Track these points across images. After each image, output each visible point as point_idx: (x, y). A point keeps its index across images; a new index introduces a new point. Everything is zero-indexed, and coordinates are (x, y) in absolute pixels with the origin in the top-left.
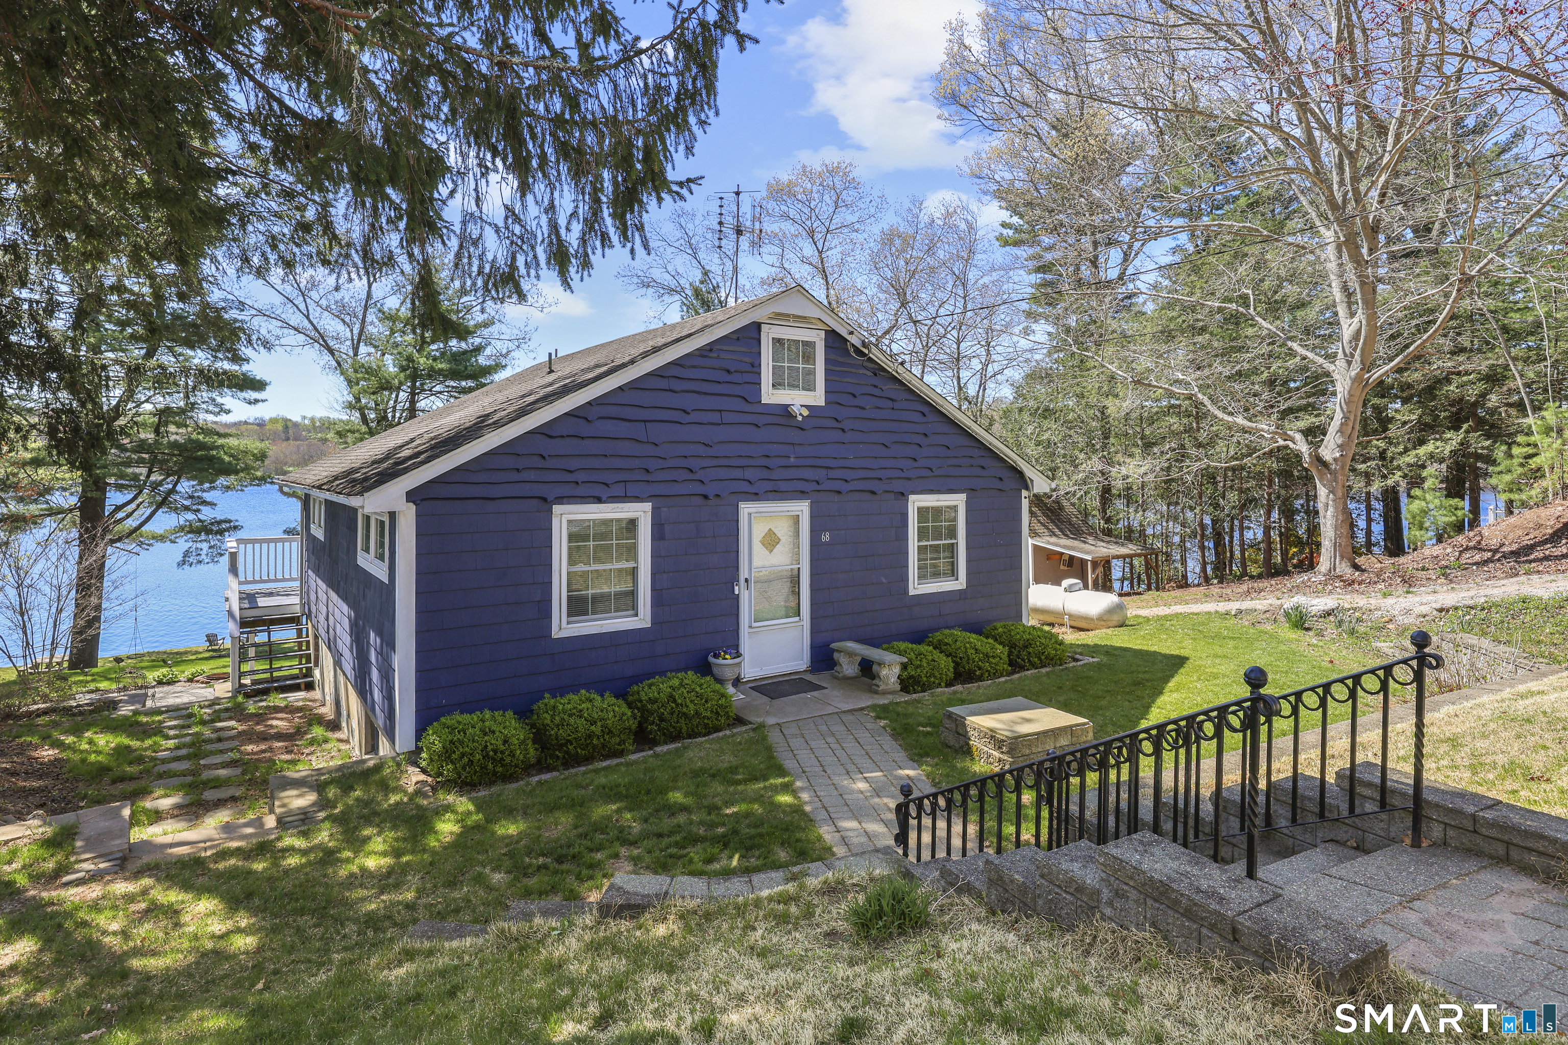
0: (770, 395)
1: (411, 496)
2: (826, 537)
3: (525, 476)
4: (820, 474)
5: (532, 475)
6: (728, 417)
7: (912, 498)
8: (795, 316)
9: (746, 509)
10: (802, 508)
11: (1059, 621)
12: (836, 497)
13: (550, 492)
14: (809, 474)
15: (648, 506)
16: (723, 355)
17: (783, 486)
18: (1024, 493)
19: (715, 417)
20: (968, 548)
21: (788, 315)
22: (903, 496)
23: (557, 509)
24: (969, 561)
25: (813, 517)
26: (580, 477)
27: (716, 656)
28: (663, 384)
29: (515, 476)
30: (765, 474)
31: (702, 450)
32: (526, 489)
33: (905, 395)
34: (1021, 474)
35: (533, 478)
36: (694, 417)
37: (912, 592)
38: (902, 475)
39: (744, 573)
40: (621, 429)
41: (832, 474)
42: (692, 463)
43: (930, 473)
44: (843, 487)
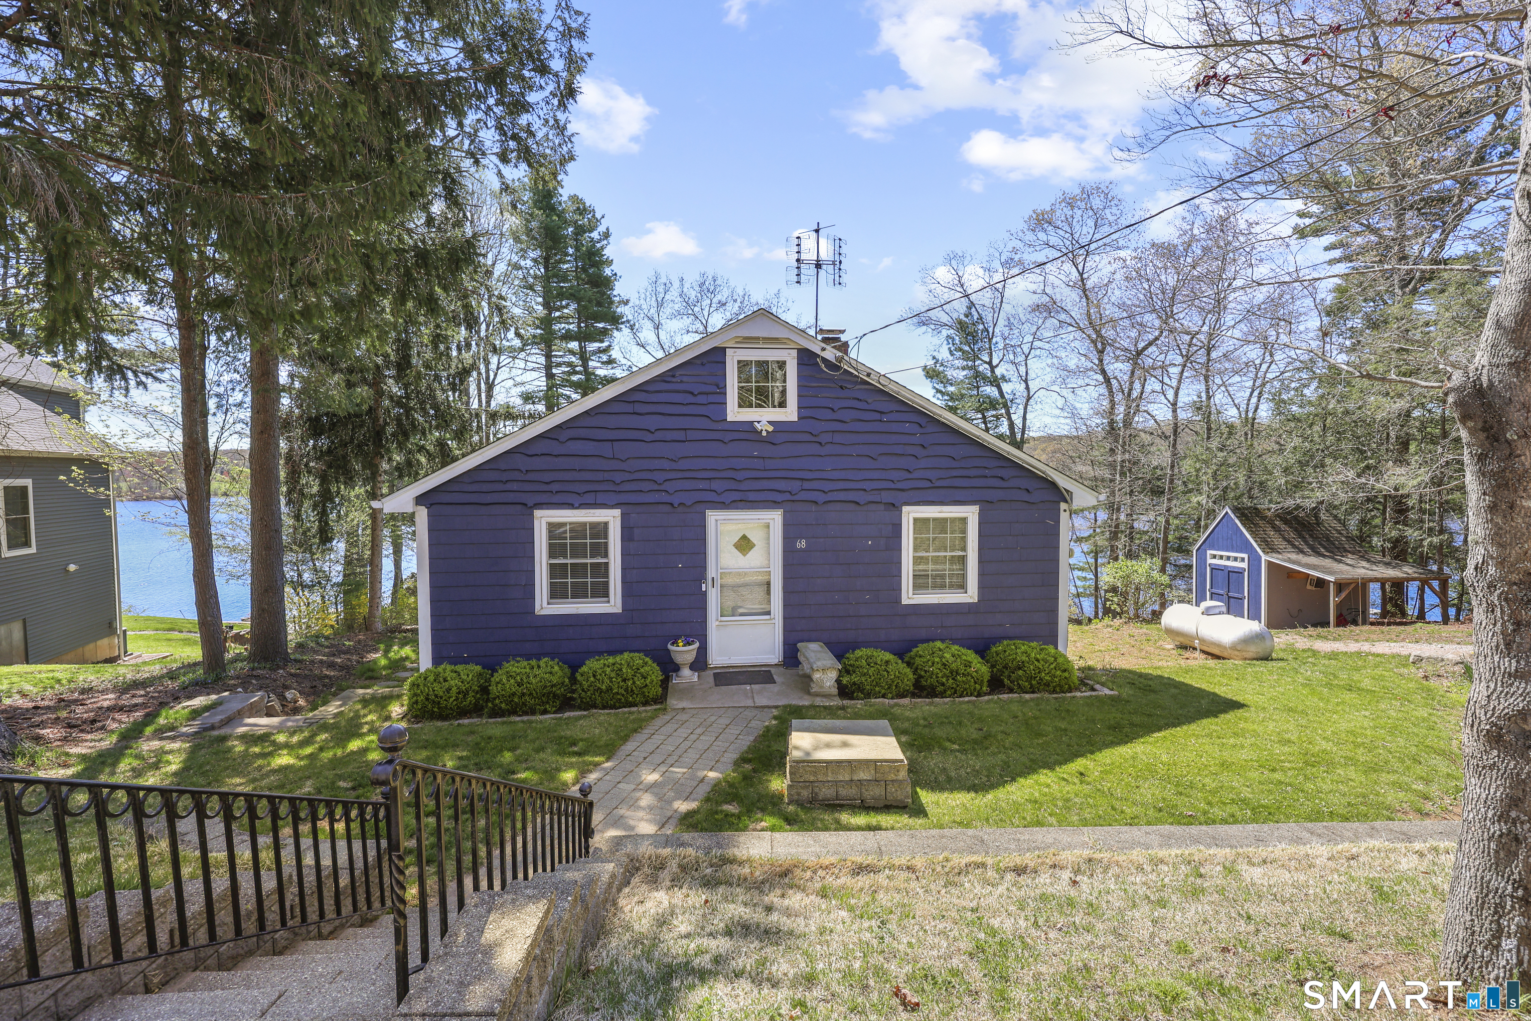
0: (734, 413)
1: (420, 500)
2: (802, 544)
3: (508, 486)
4: (795, 485)
5: (514, 486)
6: (691, 435)
7: (905, 509)
8: (764, 338)
9: (713, 517)
10: (775, 518)
11: (1191, 644)
12: (814, 508)
13: (530, 500)
14: (781, 485)
15: (617, 512)
16: (685, 379)
17: (752, 496)
18: (1063, 506)
19: (680, 435)
20: (980, 561)
21: (758, 338)
22: (895, 508)
23: (538, 513)
24: (982, 574)
25: (786, 525)
26: (555, 487)
27: (675, 643)
28: (629, 408)
29: (501, 487)
30: (733, 485)
31: (666, 464)
32: (510, 497)
33: (894, 407)
34: (1053, 485)
35: (515, 488)
36: (659, 435)
37: (905, 601)
38: (893, 486)
39: (711, 572)
40: (589, 448)
41: (807, 485)
42: (659, 476)
43: (929, 484)
44: (821, 498)
